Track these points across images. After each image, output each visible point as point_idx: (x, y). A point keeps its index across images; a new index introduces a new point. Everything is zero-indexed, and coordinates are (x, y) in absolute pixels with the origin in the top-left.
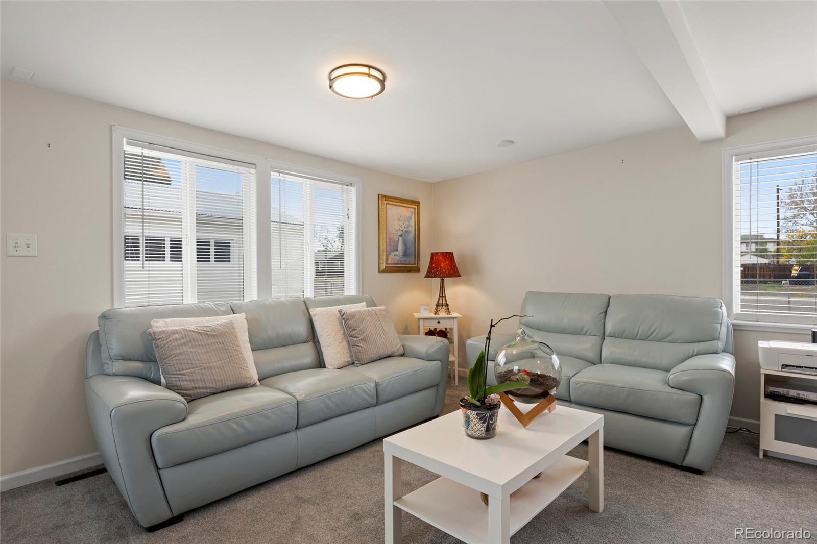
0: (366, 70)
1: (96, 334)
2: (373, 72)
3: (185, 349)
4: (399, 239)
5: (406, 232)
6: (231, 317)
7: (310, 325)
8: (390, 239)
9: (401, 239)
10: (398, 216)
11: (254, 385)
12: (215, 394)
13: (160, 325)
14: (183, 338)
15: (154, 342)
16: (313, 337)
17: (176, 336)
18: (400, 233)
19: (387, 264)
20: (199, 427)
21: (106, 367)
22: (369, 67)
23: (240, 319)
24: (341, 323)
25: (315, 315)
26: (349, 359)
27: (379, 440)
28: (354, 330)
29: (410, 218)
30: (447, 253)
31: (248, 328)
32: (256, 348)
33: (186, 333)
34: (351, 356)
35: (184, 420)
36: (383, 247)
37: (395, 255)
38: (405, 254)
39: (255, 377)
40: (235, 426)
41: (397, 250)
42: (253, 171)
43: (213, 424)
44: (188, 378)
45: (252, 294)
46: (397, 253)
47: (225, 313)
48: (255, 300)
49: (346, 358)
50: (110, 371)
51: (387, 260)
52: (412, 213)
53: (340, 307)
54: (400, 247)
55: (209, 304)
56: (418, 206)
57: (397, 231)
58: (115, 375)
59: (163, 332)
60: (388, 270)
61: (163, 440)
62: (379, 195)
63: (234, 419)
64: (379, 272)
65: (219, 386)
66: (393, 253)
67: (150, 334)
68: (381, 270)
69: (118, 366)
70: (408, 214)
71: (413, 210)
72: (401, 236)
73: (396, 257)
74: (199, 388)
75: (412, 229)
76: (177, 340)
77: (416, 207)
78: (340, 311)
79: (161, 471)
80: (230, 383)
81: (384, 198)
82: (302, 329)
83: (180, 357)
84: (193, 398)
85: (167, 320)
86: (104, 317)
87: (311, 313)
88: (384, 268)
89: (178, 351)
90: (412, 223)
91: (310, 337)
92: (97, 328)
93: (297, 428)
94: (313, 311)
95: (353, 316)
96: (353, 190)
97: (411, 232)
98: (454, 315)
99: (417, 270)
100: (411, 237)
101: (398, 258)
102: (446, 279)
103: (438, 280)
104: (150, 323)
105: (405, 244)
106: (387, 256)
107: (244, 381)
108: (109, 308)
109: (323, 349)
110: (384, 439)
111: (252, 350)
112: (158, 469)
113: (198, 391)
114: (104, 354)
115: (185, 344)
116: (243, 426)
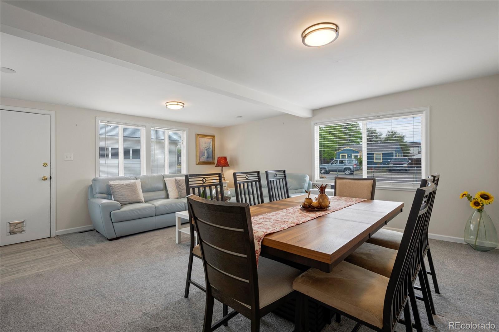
0: (176, 103)
1: (91, 186)
2: (178, 103)
3: (120, 190)
4: (205, 151)
5: (208, 148)
6: (135, 180)
7: (164, 184)
8: (201, 152)
9: (206, 151)
10: (205, 142)
11: (142, 202)
12: (129, 204)
13: (111, 183)
14: (119, 186)
15: (110, 188)
16: (165, 188)
17: (118, 186)
18: (205, 149)
19: (199, 161)
20: (125, 211)
21: (95, 196)
22: (177, 102)
23: (138, 182)
24: (175, 183)
25: (166, 181)
26: (178, 196)
27: (175, 212)
28: (180, 186)
29: (210, 143)
30: (223, 157)
31: (141, 185)
32: (144, 192)
33: (120, 185)
34: (179, 195)
35: (120, 209)
36: (198, 155)
37: (203, 158)
38: (208, 158)
39: (143, 200)
40: (135, 212)
41: (204, 156)
42: (144, 128)
43: (129, 211)
44: (121, 198)
45: (144, 173)
46: (204, 157)
47: (133, 179)
48: (144, 175)
49: (177, 196)
50: (96, 197)
51: (200, 160)
52: (211, 141)
53: (175, 178)
54: (206, 154)
55: (128, 176)
56: (214, 138)
57: (204, 148)
58: (98, 198)
59: (113, 185)
60: (199, 164)
61: (114, 214)
62: (196, 134)
63: (135, 210)
64: (196, 164)
65: (130, 201)
66: (202, 157)
67: (109, 185)
68: (197, 164)
69: (99, 195)
70: (210, 141)
71: (212, 139)
72: (206, 150)
73: (204, 159)
74: (124, 201)
75: (211, 147)
76: (117, 187)
77: (213, 138)
78: (175, 179)
79: (113, 224)
80: (134, 201)
81: (198, 135)
82: (161, 186)
83: (118, 192)
84: (123, 205)
85: (114, 181)
86: (94, 180)
87: (165, 180)
88: (198, 163)
89: (118, 190)
90: (211, 144)
91: (165, 189)
92: (92, 184)
93: (156, 215)
94: (165, 179)
95: (180, 181)
96: (185, 133)
97: (210, 148)
98: (226, 182)
99: (214, 163)
100: (211, 150)
101: (205, 159)
102: (223, 167)
103: (221, 167)
104: (109, 182)
105: (208, 153)
106: (200, 158)
107: (139, 200)
108: (95, 177)
109: (169, 193)
110: (176, 213)
111: (143, 192)
112: (112, 223)
113: (124, 202)
114: (94, 192)
115: (120, 188)
116: (138, 213)
